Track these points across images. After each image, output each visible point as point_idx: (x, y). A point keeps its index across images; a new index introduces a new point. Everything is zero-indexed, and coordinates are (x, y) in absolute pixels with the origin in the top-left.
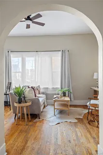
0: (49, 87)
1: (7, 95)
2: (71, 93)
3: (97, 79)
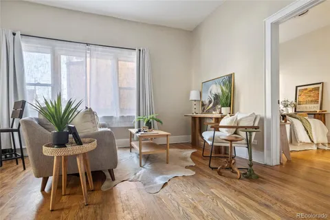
0: (115, 116)
1: (13, 131)
2: (161, 123)
3: (195, 101)
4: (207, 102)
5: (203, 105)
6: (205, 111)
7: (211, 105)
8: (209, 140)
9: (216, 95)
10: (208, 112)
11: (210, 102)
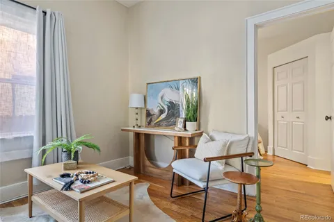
2: (99, 149)
3: (137, 108)
4: (156, 111)
5: (149, 114)
6: (153, 124)
7: (163, 116)
8: (200, 180)
9: (171, 103)
10: (158, 125)
11: (162, 112)
